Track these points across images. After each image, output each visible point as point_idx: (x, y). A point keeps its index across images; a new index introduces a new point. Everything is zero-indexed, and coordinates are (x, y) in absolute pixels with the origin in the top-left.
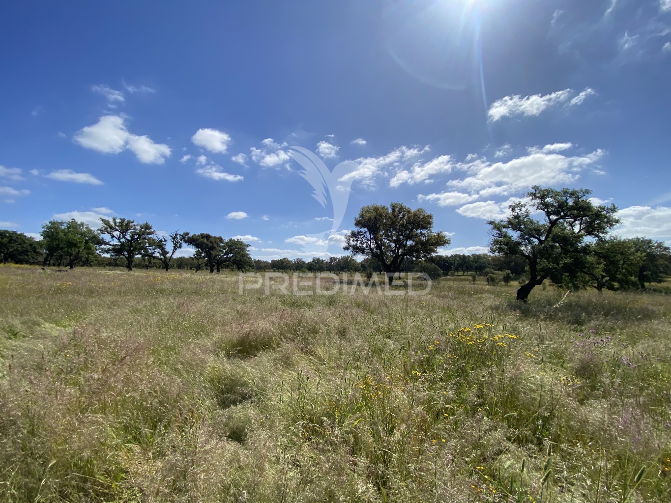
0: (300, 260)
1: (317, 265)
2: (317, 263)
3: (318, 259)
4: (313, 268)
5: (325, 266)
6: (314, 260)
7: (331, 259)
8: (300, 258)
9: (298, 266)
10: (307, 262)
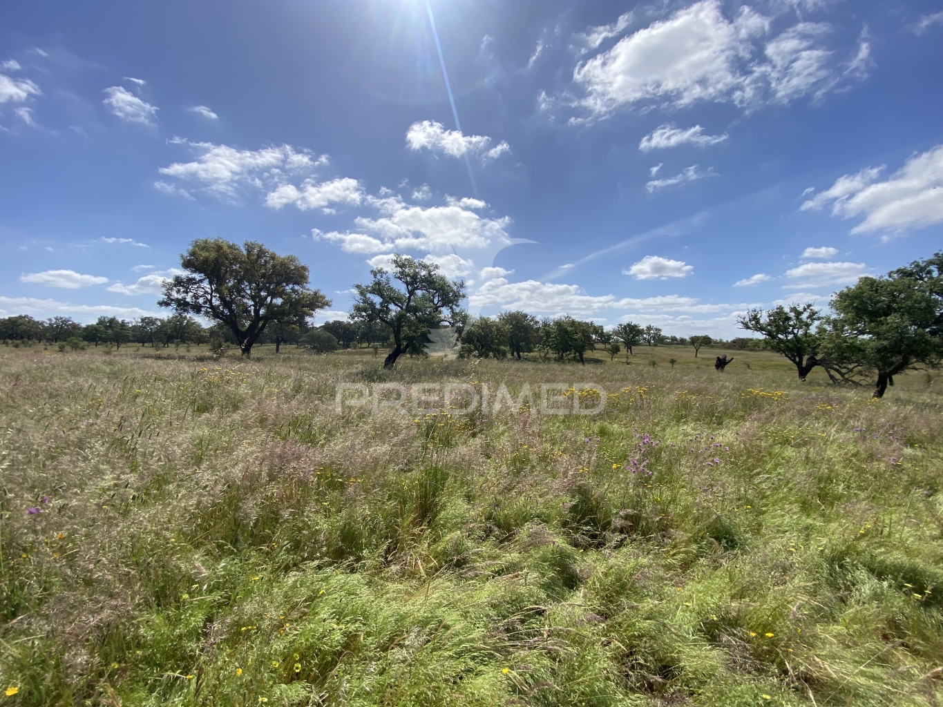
0: (65, 322)
1: (110, 331)
2: (110, 327)
3: (112, 321)
4: (100, 338)
5: (130, 333)
6: (101, 322)
7: (143, 320)
8: (65, 316)
9: (59, 333)
10: (84, 325)
